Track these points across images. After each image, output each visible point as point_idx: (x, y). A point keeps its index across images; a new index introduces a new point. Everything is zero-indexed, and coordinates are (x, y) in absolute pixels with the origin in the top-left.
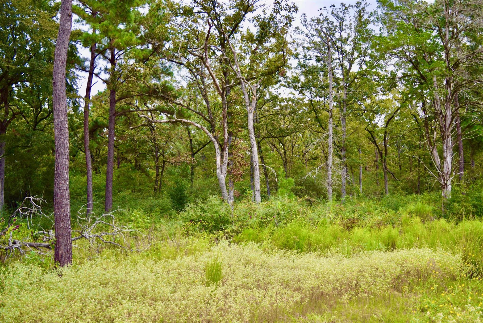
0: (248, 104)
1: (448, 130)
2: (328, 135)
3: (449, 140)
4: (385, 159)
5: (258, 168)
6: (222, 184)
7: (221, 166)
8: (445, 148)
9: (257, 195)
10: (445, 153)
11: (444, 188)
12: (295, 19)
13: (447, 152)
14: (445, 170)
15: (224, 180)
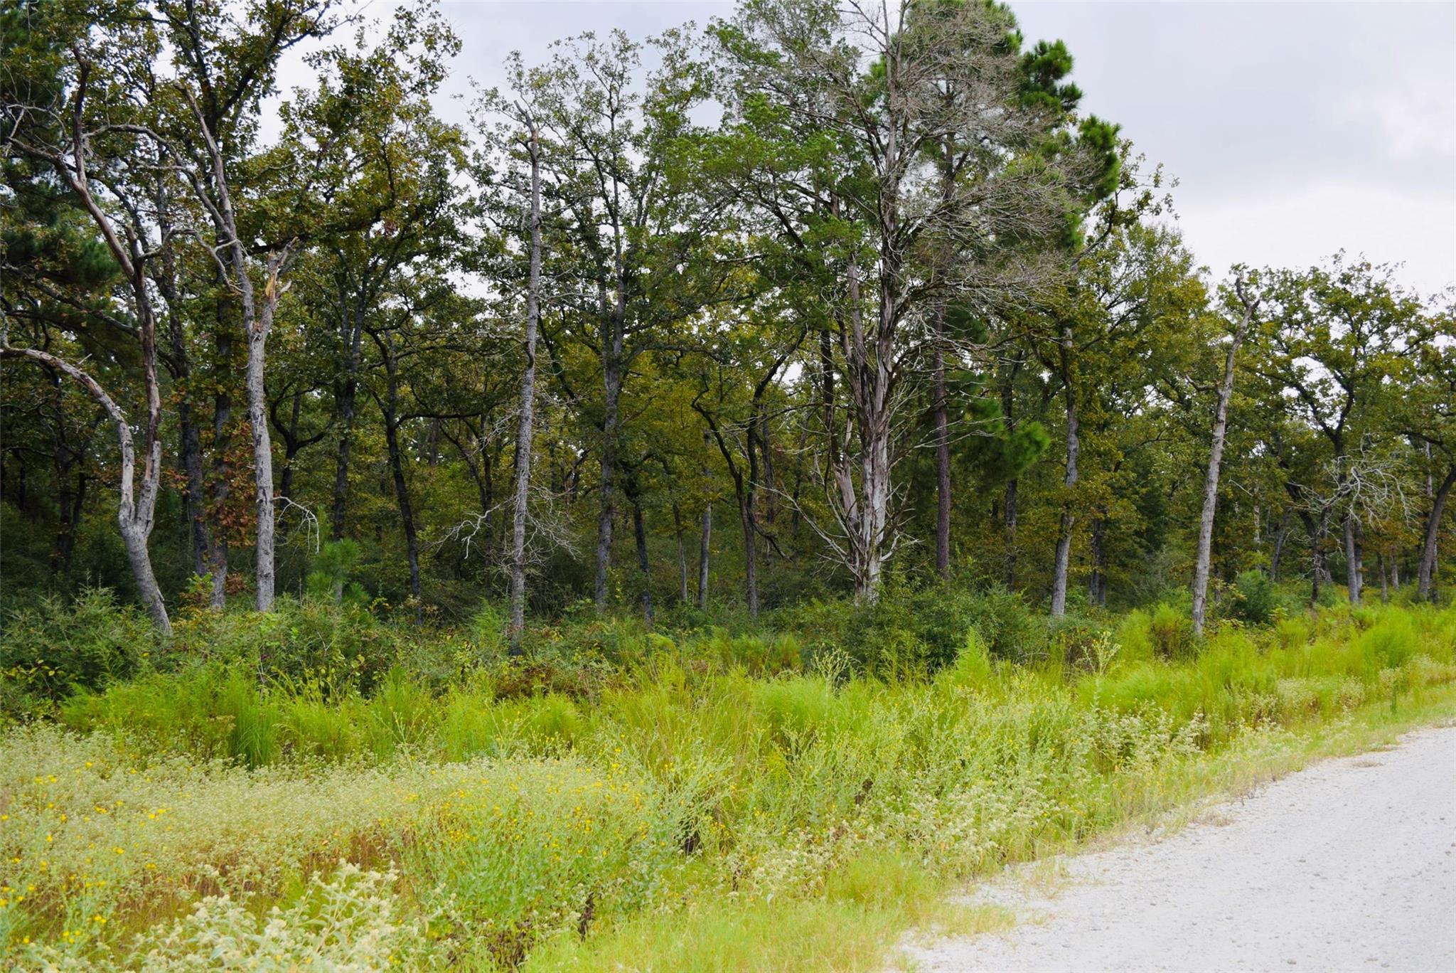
0: (250, 312)
1: (880, 417)
2: (519, 418)
3: (880, 447)
4: (750, 496)
5: (269, 507)
6: (135, 553)
7: (136, 500)
8: (869, 468)
9: (262, 590)
10: (869, 483)
11: (861, 584)
12: (448, 71)
13: (873, 481)
14: (866, 531)
15: (145, 541)
